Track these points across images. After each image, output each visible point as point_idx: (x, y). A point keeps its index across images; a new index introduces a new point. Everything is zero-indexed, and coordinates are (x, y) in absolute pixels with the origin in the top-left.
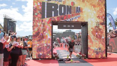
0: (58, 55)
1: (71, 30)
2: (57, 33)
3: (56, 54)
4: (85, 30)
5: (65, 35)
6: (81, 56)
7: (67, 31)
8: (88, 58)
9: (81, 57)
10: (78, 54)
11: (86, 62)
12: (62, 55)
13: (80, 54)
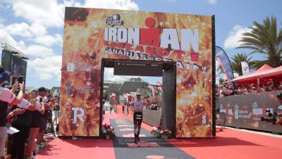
0: (113, 129)
1: (140, 77)
2: (113, 84)
3: (109, 127)
4: (170, 79)
5: (127, 87)
6: (162, 132)
7: (133, 81)
8: (176, 138)
9: (161, 135)
10: (155, 128)
11: (172, 146)
12: (121, 130)
13: (159, 128)
